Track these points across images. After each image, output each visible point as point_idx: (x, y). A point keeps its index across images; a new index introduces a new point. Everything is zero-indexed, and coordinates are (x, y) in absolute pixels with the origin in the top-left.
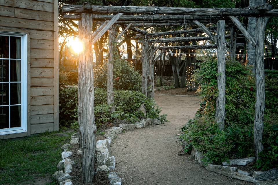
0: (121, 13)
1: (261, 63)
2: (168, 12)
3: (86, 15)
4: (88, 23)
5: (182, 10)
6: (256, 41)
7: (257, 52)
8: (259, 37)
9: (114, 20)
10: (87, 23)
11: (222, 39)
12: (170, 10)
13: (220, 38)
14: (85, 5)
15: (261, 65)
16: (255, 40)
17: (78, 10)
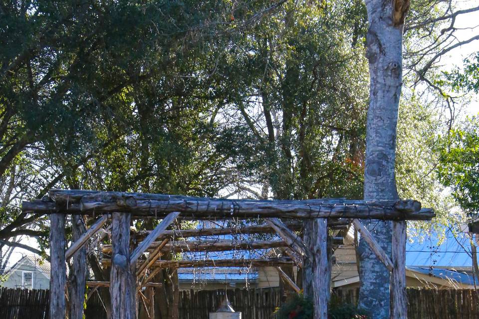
0: (177, 211)
1: (402, 299)
2: (253, 211)
3: (121, 215)
4: (125, 228)
5: (276, 209)
6: (394, 261)
7: (395, 280)
8: (397, 255)
9: (166, 223)
10: (123, 229)
11: (322, 252)
12: (257, 208)
13: (318, 251)
14: (127, 201)
15: (401, 302)
16: (391, 260)
17: (108, 206)
